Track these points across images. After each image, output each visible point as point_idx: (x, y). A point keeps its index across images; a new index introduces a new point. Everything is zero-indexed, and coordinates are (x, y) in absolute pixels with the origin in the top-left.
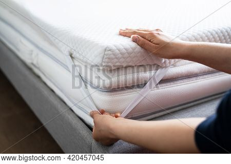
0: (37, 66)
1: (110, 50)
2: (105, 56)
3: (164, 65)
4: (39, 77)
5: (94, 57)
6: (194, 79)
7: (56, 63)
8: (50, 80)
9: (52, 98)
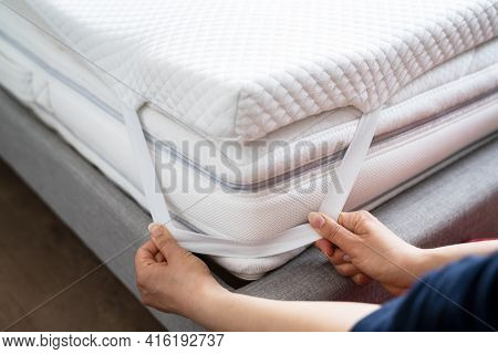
0: (49, 109)
1: (249, 96)
2: (240, 111)
3: (368, 109)
4: (53, 132)
5: (212, 117)
6: (429, 126)
7: (101, 111)
8: (89, 147)
9: (101, 191)
